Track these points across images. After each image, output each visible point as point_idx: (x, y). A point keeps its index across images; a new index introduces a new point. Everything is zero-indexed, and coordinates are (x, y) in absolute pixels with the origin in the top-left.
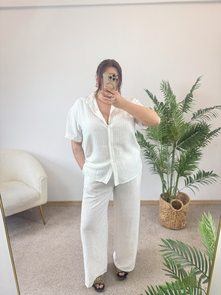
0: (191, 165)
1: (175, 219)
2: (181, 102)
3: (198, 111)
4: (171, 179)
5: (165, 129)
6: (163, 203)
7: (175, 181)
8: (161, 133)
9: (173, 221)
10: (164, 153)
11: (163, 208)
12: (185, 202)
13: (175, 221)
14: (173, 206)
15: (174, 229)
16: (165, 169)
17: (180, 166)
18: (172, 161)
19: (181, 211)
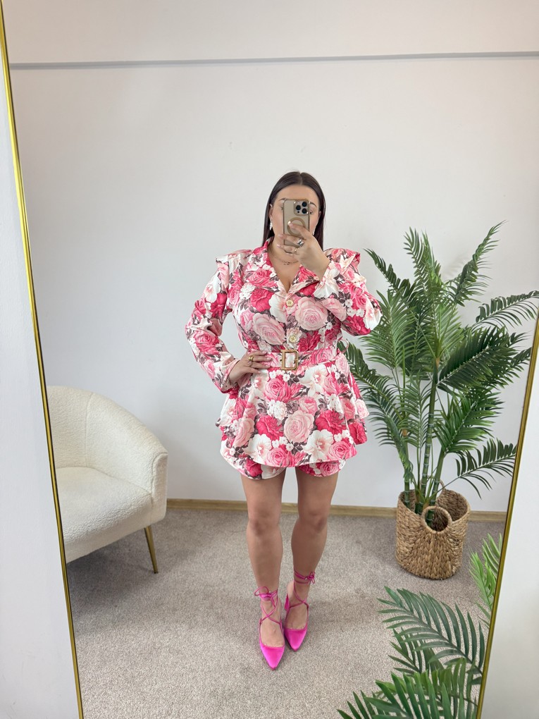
0: (474, 426)
1: (433, 552)
2: (453, 278)
3: (492, 302)
4: (426, 458)
5: (413, 341)
6: (404, 515)
7: (435, 465)
8: (404, 349)
9: (427, 557)
10: (408, 397)
11: (403, 526)
12: (459, 515)
13: (432, 558)
14: (428, 522)
15: (430, 578)
16: (412, 435)
17: (447, 430)
18: (430, 416)
19: (446, 534)
